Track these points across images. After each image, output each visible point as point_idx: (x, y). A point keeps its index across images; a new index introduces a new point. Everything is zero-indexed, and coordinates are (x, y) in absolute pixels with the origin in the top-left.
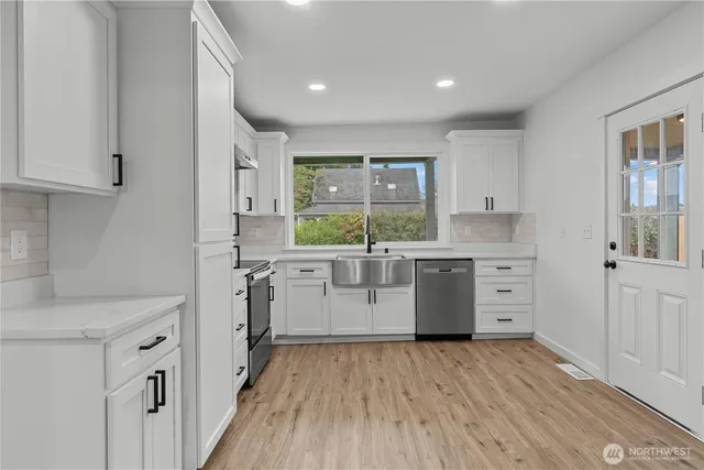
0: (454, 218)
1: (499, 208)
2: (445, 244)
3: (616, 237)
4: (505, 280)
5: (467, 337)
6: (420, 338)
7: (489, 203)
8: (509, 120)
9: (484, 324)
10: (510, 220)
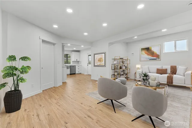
0: (73, 61)
1: (78, 61)
2: (72, 64)
3: (88, 63)
4: (79, 68)
5: (75, 74)
6: (70, 74)
7: (77, 60)
8: (78, 51)
9: (77, 72)
10: (78, 62)
